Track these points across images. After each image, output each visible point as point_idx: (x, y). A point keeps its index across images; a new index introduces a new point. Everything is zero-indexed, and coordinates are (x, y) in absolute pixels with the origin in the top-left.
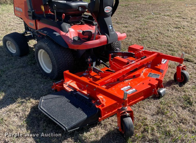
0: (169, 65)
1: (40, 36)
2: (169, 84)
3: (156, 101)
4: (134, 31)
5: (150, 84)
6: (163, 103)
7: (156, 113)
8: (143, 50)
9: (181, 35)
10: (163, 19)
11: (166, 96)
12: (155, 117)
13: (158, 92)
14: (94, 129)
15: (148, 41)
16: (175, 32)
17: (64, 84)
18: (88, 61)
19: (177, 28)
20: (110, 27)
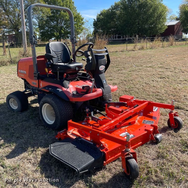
0: (161, 113)
1: (41, 93)
2: (164, 130)
3: (154, 146)
4: (119, 84)
5: (146, 130)
6: (161, 148)
7: (156, 157)
8: (134, 100)
9: (167, 84)
10: (145, 71)
11: (163, 142)
12: (156, 161)
13: (155, 138)
14: (100, 173)
15: (135, 92)
16: (160, 82)
17: (68, 133)
18: (86, 112)
19: (162, 78)
20: (104, 81)
